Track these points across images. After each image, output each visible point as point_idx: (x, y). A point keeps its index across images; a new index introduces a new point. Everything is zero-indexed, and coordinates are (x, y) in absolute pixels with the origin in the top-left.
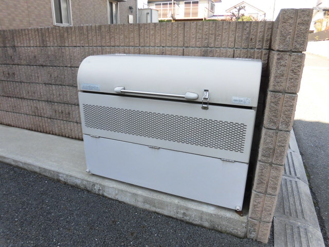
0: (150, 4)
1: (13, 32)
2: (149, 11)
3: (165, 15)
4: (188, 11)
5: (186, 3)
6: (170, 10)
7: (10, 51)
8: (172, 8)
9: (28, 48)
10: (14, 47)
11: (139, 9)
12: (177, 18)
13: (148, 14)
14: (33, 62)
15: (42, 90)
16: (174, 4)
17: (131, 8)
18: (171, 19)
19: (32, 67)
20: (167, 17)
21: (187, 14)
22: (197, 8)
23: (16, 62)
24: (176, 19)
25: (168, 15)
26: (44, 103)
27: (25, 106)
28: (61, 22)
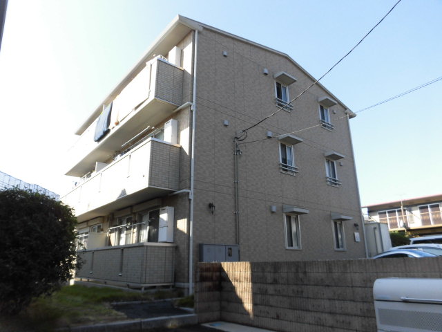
0: (372, 213)
1: (305, 263)
2: (377, 226)
3: (394, 225)
4: (426, 217)
5: (421, 208)
6: (401, 218)
7: (301, 275)
8: (403, 216)
9: (316, 274)
10: (305, 273)
11: (365, 224)
12: (412, 226)
13: (375, 228)
14: (320, 283)
15: (326, 304)
16: (404, 210)
17: (356, 225)
18: (404, 229)
19: (318, 287)
20: (397, 227)
21: (426, 221)
22: (439, 213)
23: (305, 283)
24: (411, 228)
25: (398, 225)
26: (327, 315)
27: (309, 317)
28: (292, 246)
